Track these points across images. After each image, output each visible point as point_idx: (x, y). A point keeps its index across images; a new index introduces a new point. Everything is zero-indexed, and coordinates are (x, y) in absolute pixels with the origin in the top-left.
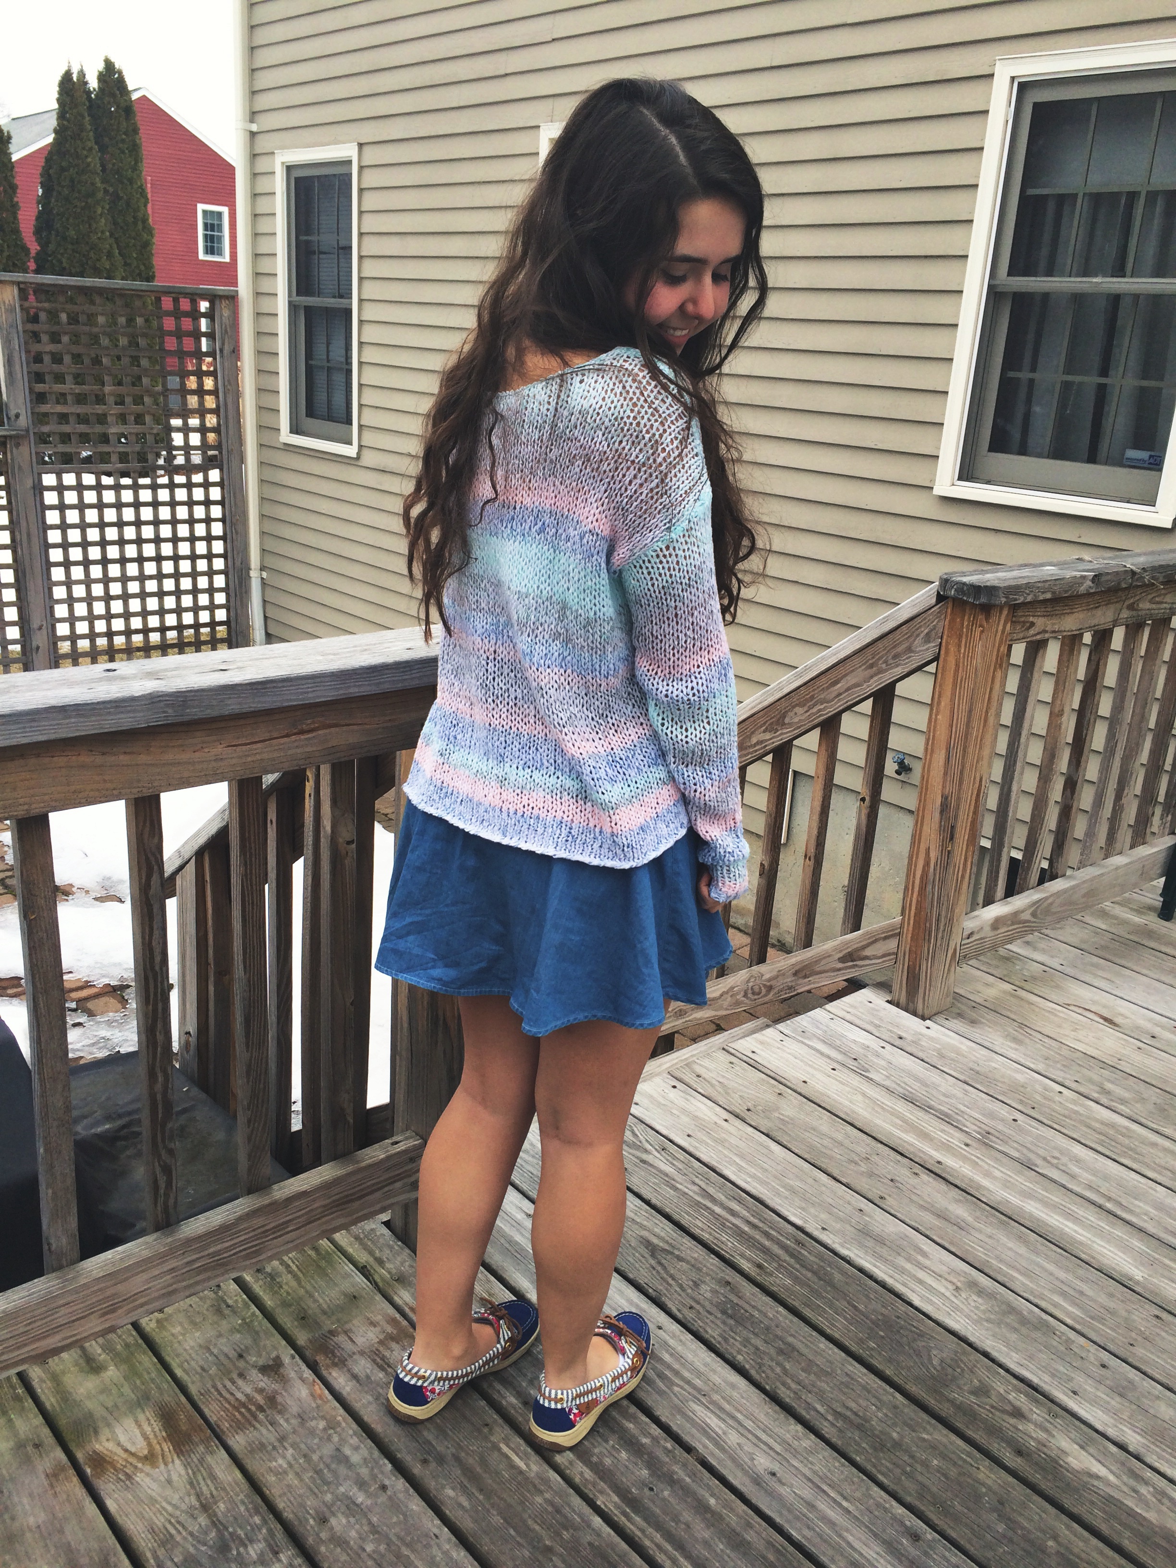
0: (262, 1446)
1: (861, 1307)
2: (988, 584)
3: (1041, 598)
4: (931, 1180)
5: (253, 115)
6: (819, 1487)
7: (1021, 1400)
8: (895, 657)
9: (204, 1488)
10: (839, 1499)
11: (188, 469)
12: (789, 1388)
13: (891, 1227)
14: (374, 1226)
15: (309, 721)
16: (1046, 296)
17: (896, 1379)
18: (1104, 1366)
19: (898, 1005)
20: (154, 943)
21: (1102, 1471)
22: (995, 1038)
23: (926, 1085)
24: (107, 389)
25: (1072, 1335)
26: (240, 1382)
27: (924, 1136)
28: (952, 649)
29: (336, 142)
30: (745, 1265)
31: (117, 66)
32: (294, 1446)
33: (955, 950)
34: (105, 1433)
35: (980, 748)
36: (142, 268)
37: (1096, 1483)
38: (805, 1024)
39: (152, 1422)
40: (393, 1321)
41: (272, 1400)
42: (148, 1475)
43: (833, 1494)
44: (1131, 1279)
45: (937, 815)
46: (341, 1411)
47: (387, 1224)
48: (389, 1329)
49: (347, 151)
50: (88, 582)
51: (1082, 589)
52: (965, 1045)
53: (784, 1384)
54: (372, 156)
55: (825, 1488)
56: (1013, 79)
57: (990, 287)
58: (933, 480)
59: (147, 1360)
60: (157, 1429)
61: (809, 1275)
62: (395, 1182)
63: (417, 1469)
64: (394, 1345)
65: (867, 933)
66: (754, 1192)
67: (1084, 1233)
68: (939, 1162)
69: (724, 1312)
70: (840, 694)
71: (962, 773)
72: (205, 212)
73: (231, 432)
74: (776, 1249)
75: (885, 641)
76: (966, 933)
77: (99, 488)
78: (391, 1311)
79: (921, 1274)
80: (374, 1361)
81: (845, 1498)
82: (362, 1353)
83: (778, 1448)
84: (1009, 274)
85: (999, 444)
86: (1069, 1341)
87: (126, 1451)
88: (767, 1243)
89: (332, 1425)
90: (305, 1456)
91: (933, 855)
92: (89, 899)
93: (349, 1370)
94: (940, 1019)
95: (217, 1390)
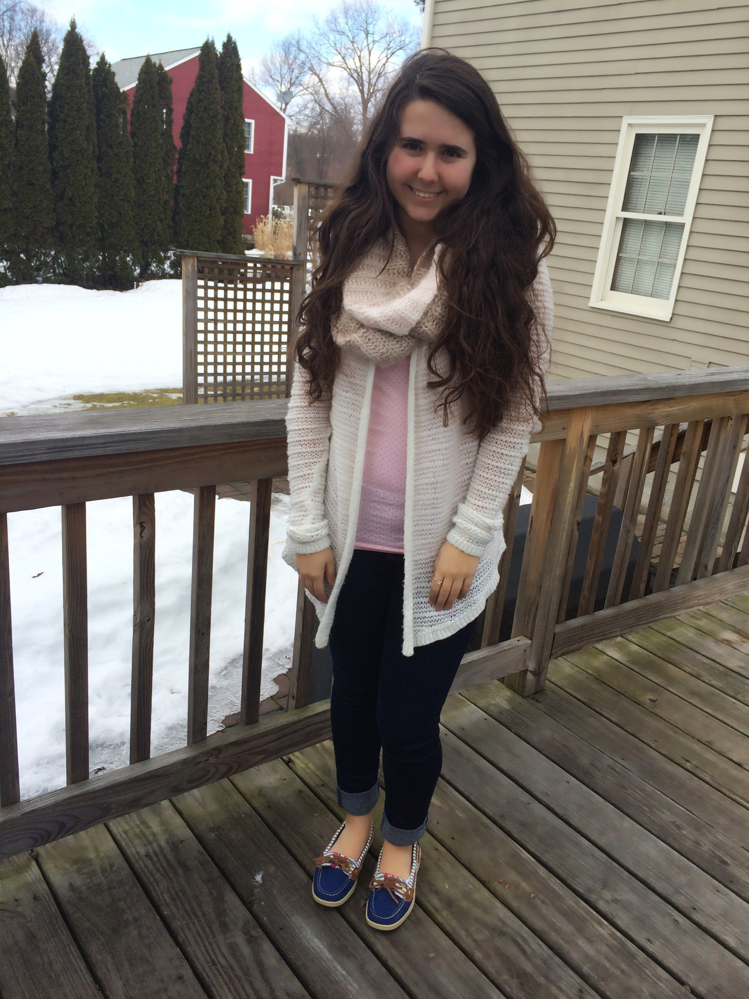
31: (234, 39)
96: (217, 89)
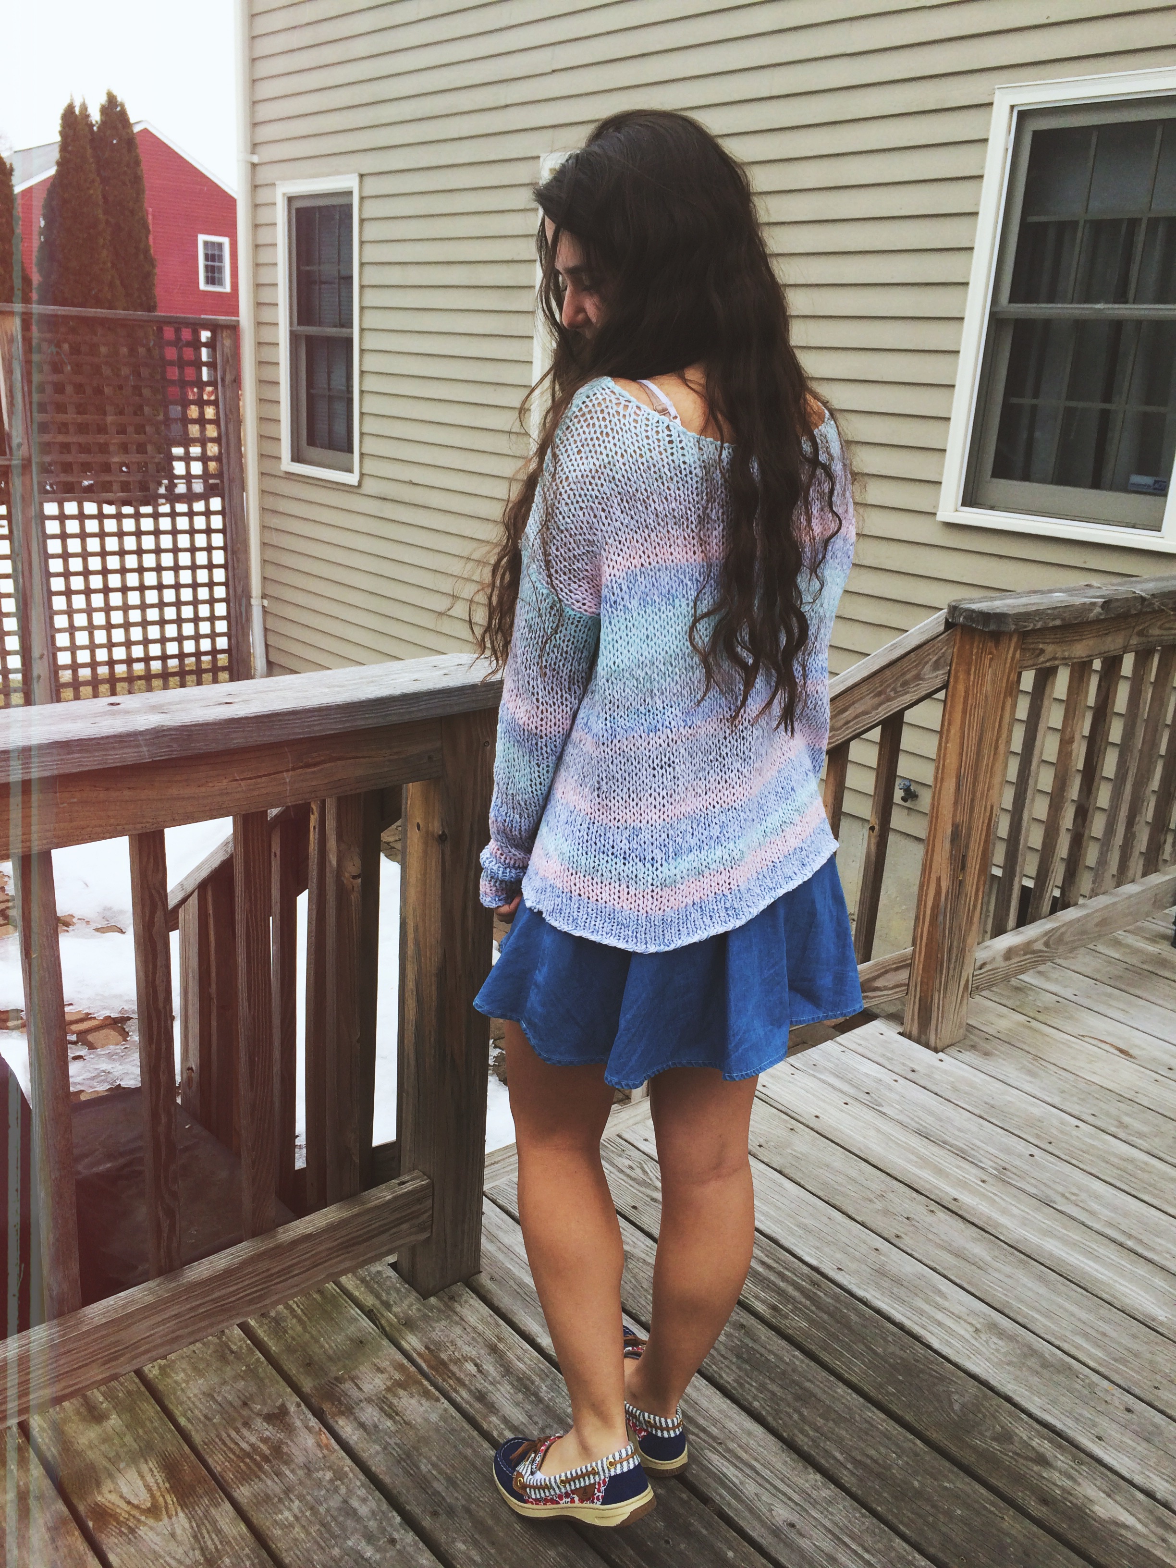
0: (267, 1498)
1: (880, 1350)
2: (998, 611)
3: (1051, 625)
4: (947, 1218)
5: (254, 147)
6: (839, 1539)
7: (1045, 1447)
8: (903, 685)
9: (209, 1543)
10: (860, 1551)
11: (190, 497)
12: (807, 1436)
13: (909, 1268)
14: (380, 1268)
15: (315, 755)
16: (1047, 323)
17: (917, 1425)
18: (1129, 1410)
19: (909, 1037)
20: (157, 982)
21: (1130, 1520)
22: (1008, 1069)
23: (941, 1120)
24: (110, 419)
25: (1095, 1378)
26: (245, 1431)
27: (939, 1172)
28: (962, 676)
29: (337, 173)
30: (760, 1307)
31: (119, 99)
32: (301, 1498)
33: (967, 981)
34: (107, 1485)
35: (991, 777)
36: (144, 298)
37: (1123, 1532)
38: (816, 1057)
39: (156, 1473)
40: (400, 1367)
41: (277, 1450)
42: (151, 1528)
43: (854, 1546)
44: (1154, 1320)
45: (947, 846)
46: (348, 1461)
47: (393, 1266)
48: (397, 1376)
49: (350, 182)
50: (89, 611)
51: (1092, 615)
52: (979, 1078)
53: (802, 1431)
54: (373, 186)
55: (847, 1540)
56: (1012, 107)
57: (992, 314)
58: (936, 506)
59: (150, 1409)
60: (160, 1481)
61: (825, 1317)
62: (402, 1223)
63: (427, 1522)
64: (401, 1392)
65: (877, 964)
66: (767, 1231)
67: (1106, 1272)
68: (955, 1200)
69: (739, 1357)
70: (847, 723)
71: (973, 800)
72: (206, 243)
73: (232, 462)
74: (790, 1290)
75: (894, 669)
76: (978, 964)
77: (101, 517)
78: (399, 1357)
79: (940, 1316)
80: (381, 1409)
81: (867, 1551)
82: (369, 1400)
83: (796, 1497)
84: (1010, 301)
85: (1002, 470)
86: (1092, 1386)
87: (129, 1503)
88: (782, 1284)
89: (340, 1475)
90: (312, 1508)
91: (944, 884)
92: (89, 930)
93: (356, 1419)
94: (953, 1051)
95: (221, 1439)
96: (93, 181)
